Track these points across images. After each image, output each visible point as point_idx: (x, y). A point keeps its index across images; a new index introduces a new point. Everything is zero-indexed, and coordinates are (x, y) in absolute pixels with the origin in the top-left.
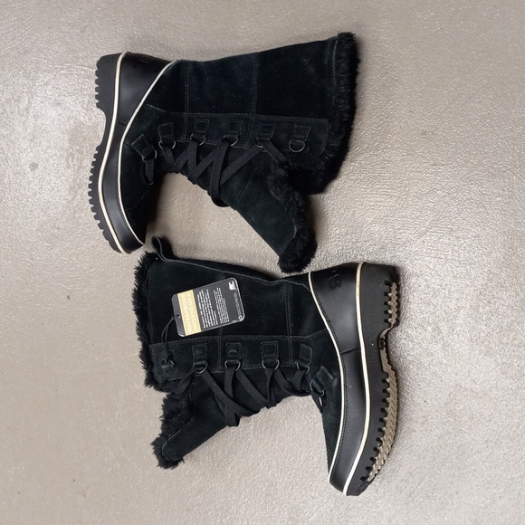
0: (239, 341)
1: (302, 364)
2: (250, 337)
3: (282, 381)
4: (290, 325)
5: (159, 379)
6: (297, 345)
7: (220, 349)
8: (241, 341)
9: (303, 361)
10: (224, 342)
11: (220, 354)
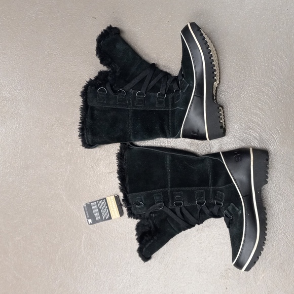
0: (182, 191)
1: (218, 202)
2: (187, 189)
3: (207, 211)
4: (211, 181)
5: (135, 212)
6: (215, 192)
7: (170, 195)
8: (183, 191)
9: (219, 200)
10: (172, 192)
11: (170, 198)
